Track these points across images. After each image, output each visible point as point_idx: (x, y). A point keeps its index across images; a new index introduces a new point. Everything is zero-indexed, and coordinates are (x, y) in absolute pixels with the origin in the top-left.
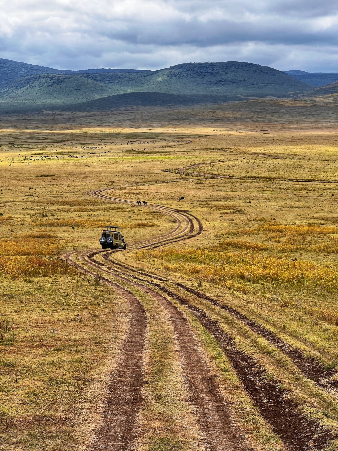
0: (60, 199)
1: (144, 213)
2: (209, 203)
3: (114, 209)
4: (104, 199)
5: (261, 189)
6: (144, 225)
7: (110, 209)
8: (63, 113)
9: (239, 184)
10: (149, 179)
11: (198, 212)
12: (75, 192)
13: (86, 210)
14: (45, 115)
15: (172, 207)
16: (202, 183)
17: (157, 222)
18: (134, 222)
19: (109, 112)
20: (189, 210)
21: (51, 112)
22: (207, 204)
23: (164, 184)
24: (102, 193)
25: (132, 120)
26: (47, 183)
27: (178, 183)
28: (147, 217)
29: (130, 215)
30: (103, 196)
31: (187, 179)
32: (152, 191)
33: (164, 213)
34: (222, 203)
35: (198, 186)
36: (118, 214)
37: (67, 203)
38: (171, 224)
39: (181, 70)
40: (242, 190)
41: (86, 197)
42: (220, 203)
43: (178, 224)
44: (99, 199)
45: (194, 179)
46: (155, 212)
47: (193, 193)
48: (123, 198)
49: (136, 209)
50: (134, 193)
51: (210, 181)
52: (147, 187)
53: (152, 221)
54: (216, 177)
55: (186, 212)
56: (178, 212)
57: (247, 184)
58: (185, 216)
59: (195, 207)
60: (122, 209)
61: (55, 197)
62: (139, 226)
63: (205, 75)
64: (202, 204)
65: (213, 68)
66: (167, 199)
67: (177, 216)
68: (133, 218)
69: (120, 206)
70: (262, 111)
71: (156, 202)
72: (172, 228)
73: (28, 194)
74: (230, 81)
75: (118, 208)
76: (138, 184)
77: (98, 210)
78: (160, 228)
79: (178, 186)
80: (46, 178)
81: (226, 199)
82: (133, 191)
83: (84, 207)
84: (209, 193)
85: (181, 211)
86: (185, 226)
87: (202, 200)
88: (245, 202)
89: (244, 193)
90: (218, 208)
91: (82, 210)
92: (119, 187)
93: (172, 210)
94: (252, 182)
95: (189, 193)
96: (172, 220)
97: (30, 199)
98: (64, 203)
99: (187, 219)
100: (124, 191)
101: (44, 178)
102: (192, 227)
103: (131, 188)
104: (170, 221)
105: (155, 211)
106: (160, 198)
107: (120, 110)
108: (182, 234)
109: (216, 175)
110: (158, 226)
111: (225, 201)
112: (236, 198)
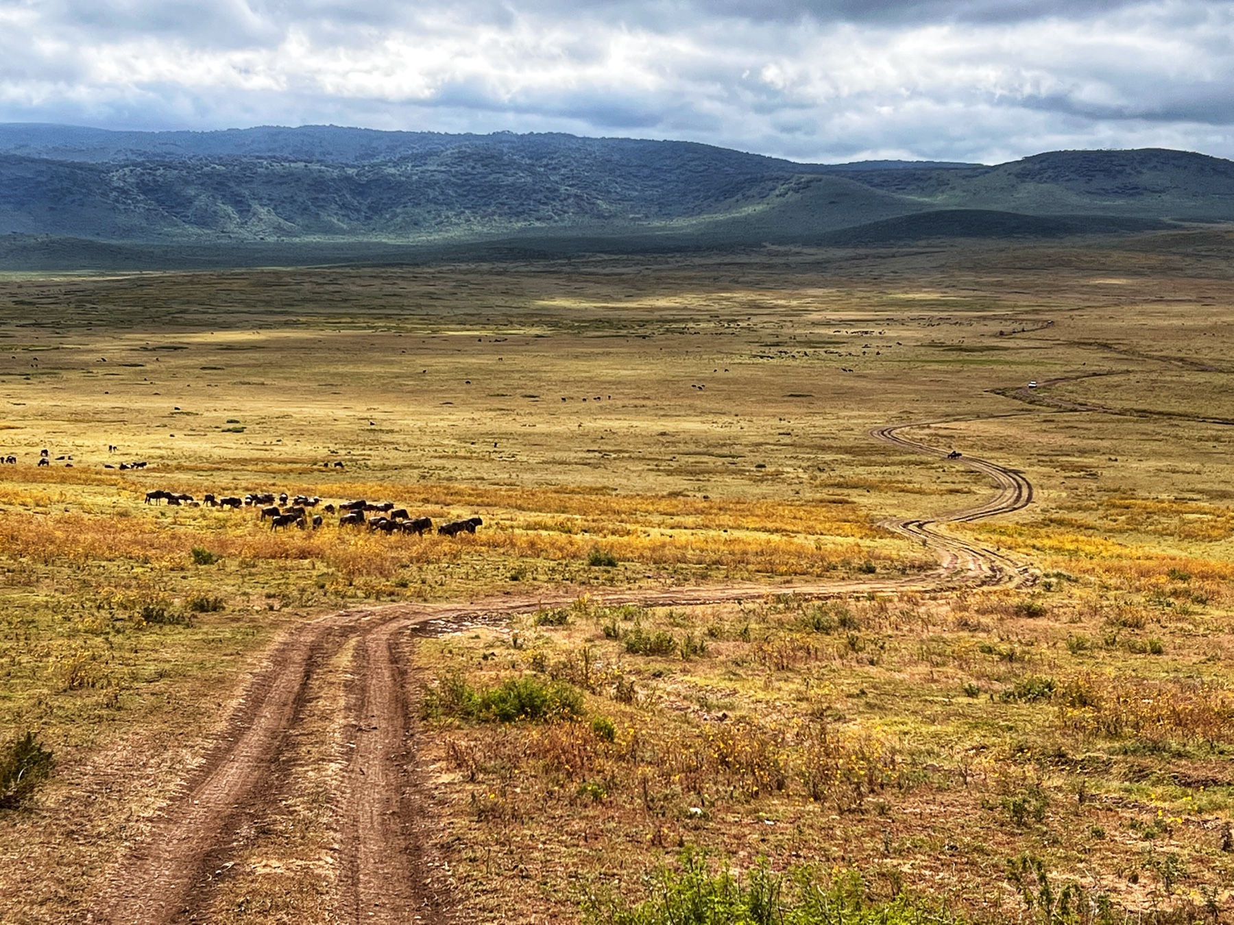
0: (834, 443)
1: (958, 471)
2: (1054, 458)
3: (916, 463)
4: (899, 446)
5: (1144, 437)
6: (957, 491)
7: (910, 463)
8: (805, 251)
9: (1113, 425)
10: (968, 408)
11: (1032, 474)
12: (852, 430)
13: (876, 464)
14: (770, 254)
15: (1000, 464)
16: (1053, 421)
17: (974, 488)
18: (944, 487)
19: (895, 250)
20: (1022, 469)
21: (782, 249)
22: (1051, 461)
23: (990, 420)
24: (893, 433)
25: (941, 268)
26: (801, 411)
27: (1012, 420)
28: (963, 479)
29: (938, 474)
30: (895, 439)
31: (1030, 410)
32: (972, 433)
33: (985, 474)
34: (1075, 459)
35: (1044, 426)
36: (921, 472)
37: (848, 451)
38: (991, 491)
39: (1044, 164)
40: (1114, 436)
41: (872, 441)
42: (1070, 459)
43: (1001, 491)
44: (890, 444)
45: (1043, 411)
46: (972, 472)
47: (1033, 438)
48: (926, 445)
49: (946, 465)
50: (942, 436)
51: (1068, 416)
52: (963, 425)
53: (968, 486)
54: (1079, 408)
55: (1016, 472)
56: (1005, 472)
57: (1126, 425)
58: (1014, 479)
59: (1031, 465)
60: (926, 463)
61: (823, 438)
62: (951, 492)
63: (1094, 176)
64: (1042, 461)
65: (1112, 161)
66: (992, 449)
67: (1003, 479)
68: (944, 480)
69: (924, 458)
70: (1209, 253)
71: (976, 453)
72: (993, 497)
73: (781, 431)
74: (1146, 189)
75: (922, 463)
76: (949, 419)
77: (893, 464)
78: (978, 497)
79: (1013, 424)
80: (799, 399)
81: (1083, 452)
82: (942, 432)
83: (873, 458)
84: (1060, 440)
85: (1011, 471)
86: (1009, 495)
87: (1044, 452)
88: (1110, 459)
89: (1114, 442)
90: (1064, 468)
91: (869, 464)
92: (919, 423)
93: (997, 468)
94: (1136, 422)
95: (1028, 439)
96: (995, 484)
97: (787, 440)
98: (840, 450)
99: (1015, 483)
100: (927, 431)
101: (795, 399)
102: (1020, 496)
103: (939, 425)
104: (992, 487)
105: (973, 469)
106: (983, 448)
107: (917, 246)
108: (1003, 505)
109: (1081, 404)
110: (975, 493)
111: (1080, 457)
112: (1098, 451)
